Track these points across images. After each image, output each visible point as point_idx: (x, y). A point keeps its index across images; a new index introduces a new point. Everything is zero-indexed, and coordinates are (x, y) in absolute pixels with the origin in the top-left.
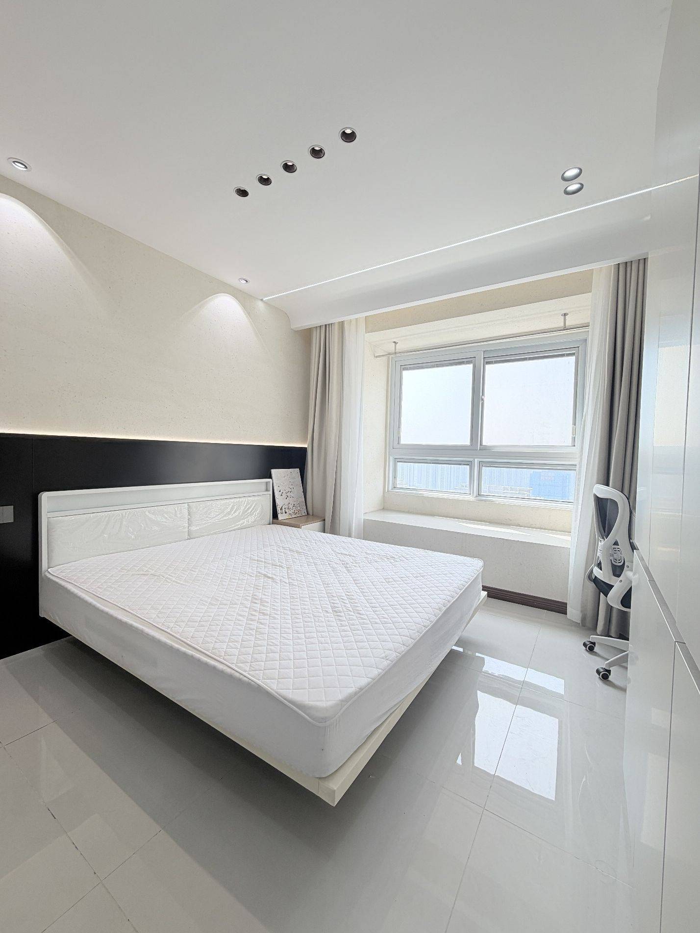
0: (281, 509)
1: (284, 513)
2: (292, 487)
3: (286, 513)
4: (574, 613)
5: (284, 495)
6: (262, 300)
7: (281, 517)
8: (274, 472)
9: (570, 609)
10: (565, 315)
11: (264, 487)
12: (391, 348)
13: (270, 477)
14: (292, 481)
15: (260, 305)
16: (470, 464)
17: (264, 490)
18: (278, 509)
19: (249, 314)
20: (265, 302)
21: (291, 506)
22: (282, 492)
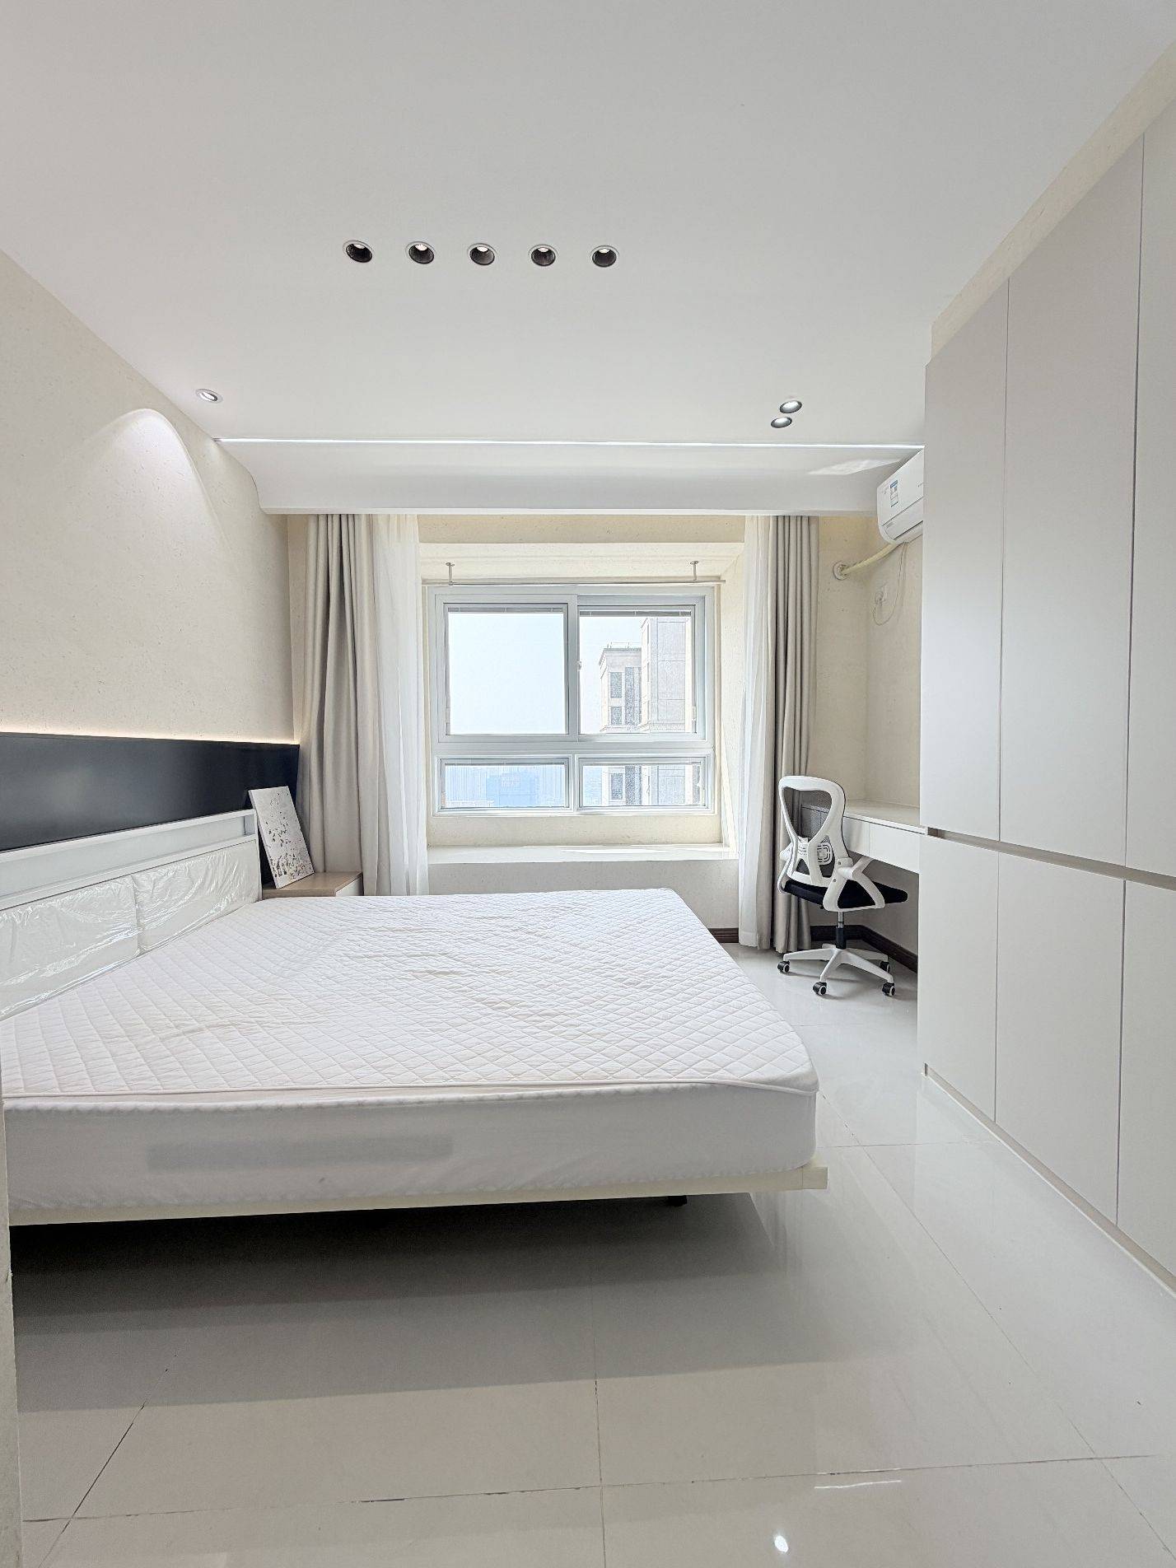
0: (278, 867)
1: (283, 873)
2: (284, 822)
3: (285, 873)
4: (747, 937)
5: (278, 841)
6: (215, 440)
7: (280, 882)
8: (256, 795)
9: (743, 932)
10: (696, 563)
11: (239, 828)
12: (443, 572)
13: (248, 805)
14: (283, 810)
15: (212, 446)
16: (565, 762)
17: (241, 834)
18: (273, 867)
19: (196, 463)
20: (220, 447)
21: (290, 861)
22: (273, 832)
